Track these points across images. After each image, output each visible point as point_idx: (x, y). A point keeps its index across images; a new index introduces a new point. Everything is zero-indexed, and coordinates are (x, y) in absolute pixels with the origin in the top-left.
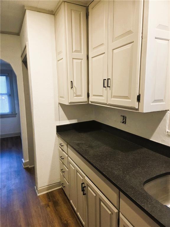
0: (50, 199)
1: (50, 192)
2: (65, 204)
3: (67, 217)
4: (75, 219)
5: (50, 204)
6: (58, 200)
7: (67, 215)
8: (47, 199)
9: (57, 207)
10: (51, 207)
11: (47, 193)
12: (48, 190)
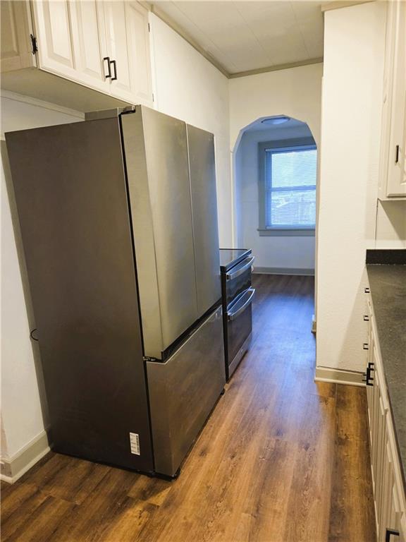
0: (334, 393)
1: (339, 384)
2: (359, 413)
3: (351, 432)
4: (365, 442)
5: (329, 401)
6: (349, 401)
7: (352, 429)
8: (328, 391)
9: (342, 411)
10: (329, 405)
11: (334, 384)
12: (338, 379)
